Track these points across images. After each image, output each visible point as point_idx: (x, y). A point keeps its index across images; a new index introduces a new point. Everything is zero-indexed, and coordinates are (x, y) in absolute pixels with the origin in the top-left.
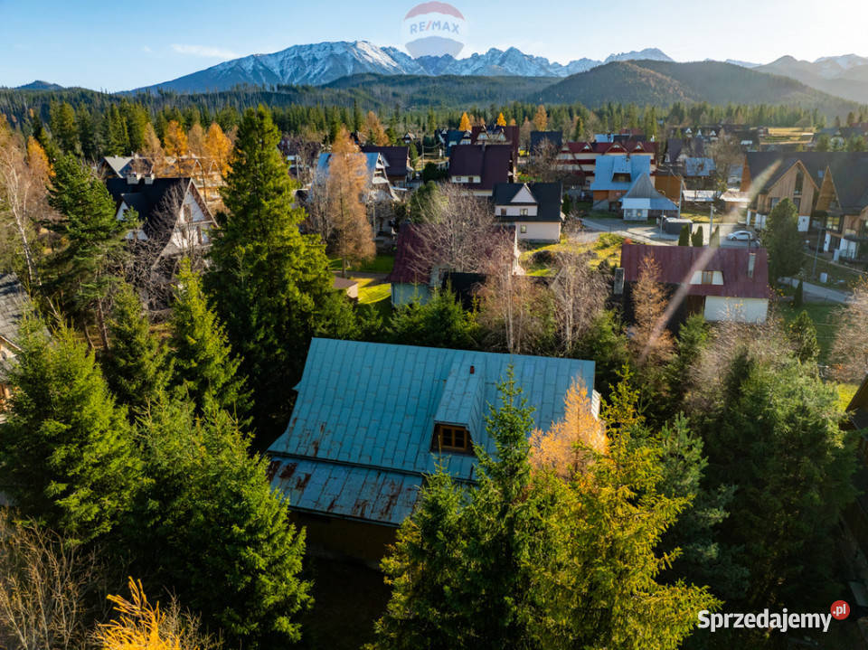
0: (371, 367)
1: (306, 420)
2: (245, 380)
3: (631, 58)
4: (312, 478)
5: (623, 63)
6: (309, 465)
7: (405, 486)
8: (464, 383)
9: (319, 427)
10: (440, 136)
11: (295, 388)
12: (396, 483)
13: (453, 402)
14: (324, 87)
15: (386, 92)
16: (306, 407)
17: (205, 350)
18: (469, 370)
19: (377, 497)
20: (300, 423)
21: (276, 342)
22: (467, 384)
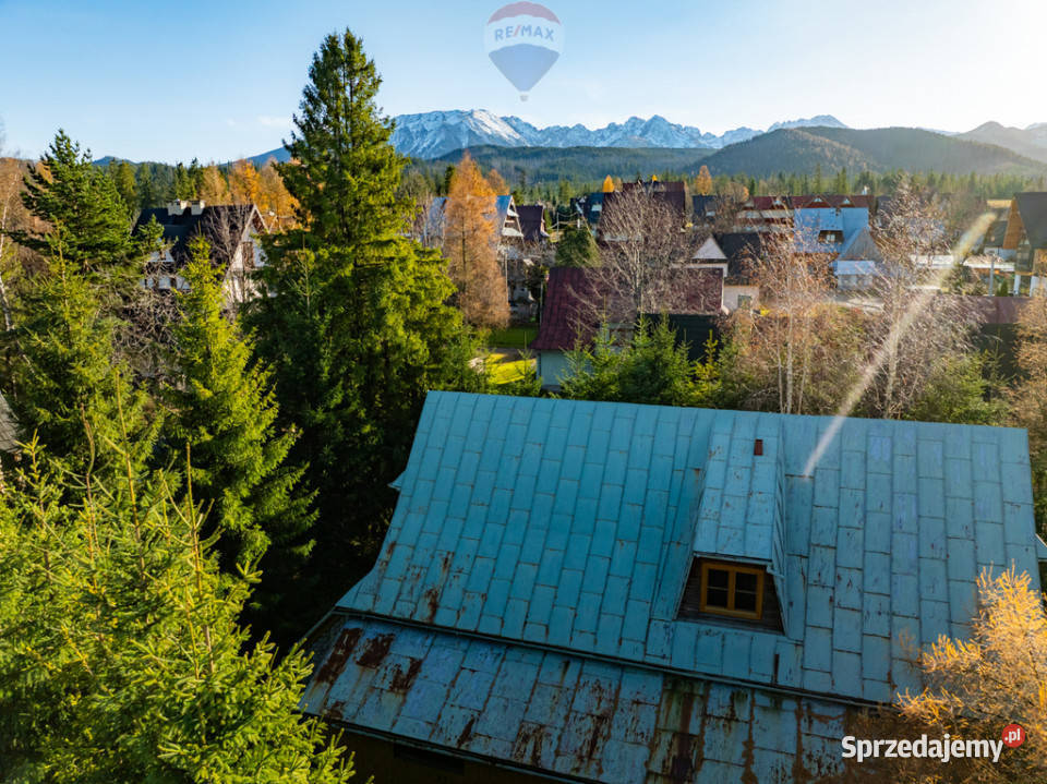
0: (543, 445)
1: (414, 548)
2: (301, 472)
3: (800, 125)
4: (425, 669)
5: (791, 131)
6: (419, 641)
7: (626, 694)
8: (745, 474)
9: (439, 561)
10: (577, 205)
11: (395, 484)
12: (605, 686)
13: (727, 512)
14: (434, 160)
15: (508, 166)
16: (415, 520)
17: (229, 413)
18: (751, 446)
19: (567, 718)
20: (402, 552)
21: (362, 414)
22: (752, 475)
